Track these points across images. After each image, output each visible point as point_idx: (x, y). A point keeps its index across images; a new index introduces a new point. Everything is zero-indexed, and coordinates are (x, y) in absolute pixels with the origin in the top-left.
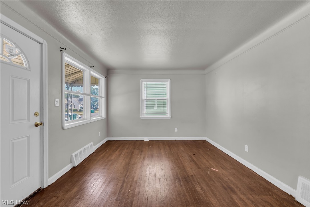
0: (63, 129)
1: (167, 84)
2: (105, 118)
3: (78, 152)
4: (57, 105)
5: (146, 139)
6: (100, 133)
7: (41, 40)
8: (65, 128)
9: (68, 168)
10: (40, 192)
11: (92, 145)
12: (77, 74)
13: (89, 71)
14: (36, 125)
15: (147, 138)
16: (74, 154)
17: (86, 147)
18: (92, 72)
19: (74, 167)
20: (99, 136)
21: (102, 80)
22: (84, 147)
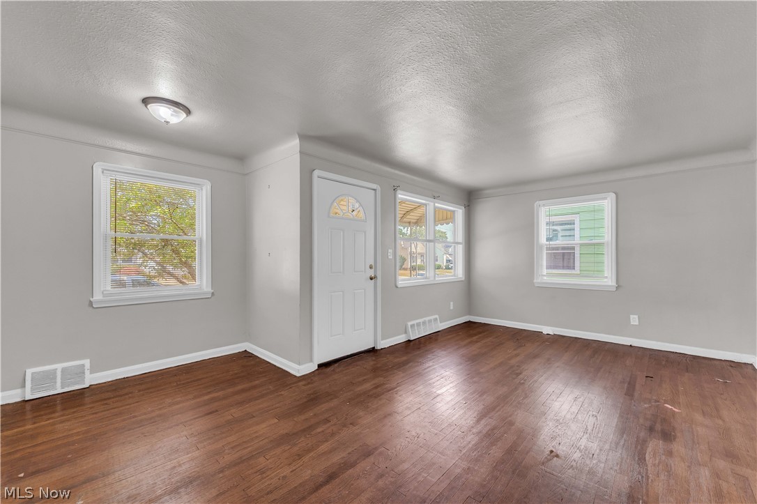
0: (397, 287)
1: (606, 204)
2: (463, 279)
3: (414, 322)
4: (390, 257)
5: (547, 330)
6: (452, 303)
7: (374, 186)
8: (399, 286)
9: (401, 339)
10: (373, 351)
11: (436, 319)
12: (408, 217)
13: (433, 204)
14: (371, 279)
15: (549, 328)
16: (410, 324)
17: (427, 319)
18: (436, 205)
19: (409, 341)
20: (452, 308)
21: (460, 213)
22: (424, 319)
